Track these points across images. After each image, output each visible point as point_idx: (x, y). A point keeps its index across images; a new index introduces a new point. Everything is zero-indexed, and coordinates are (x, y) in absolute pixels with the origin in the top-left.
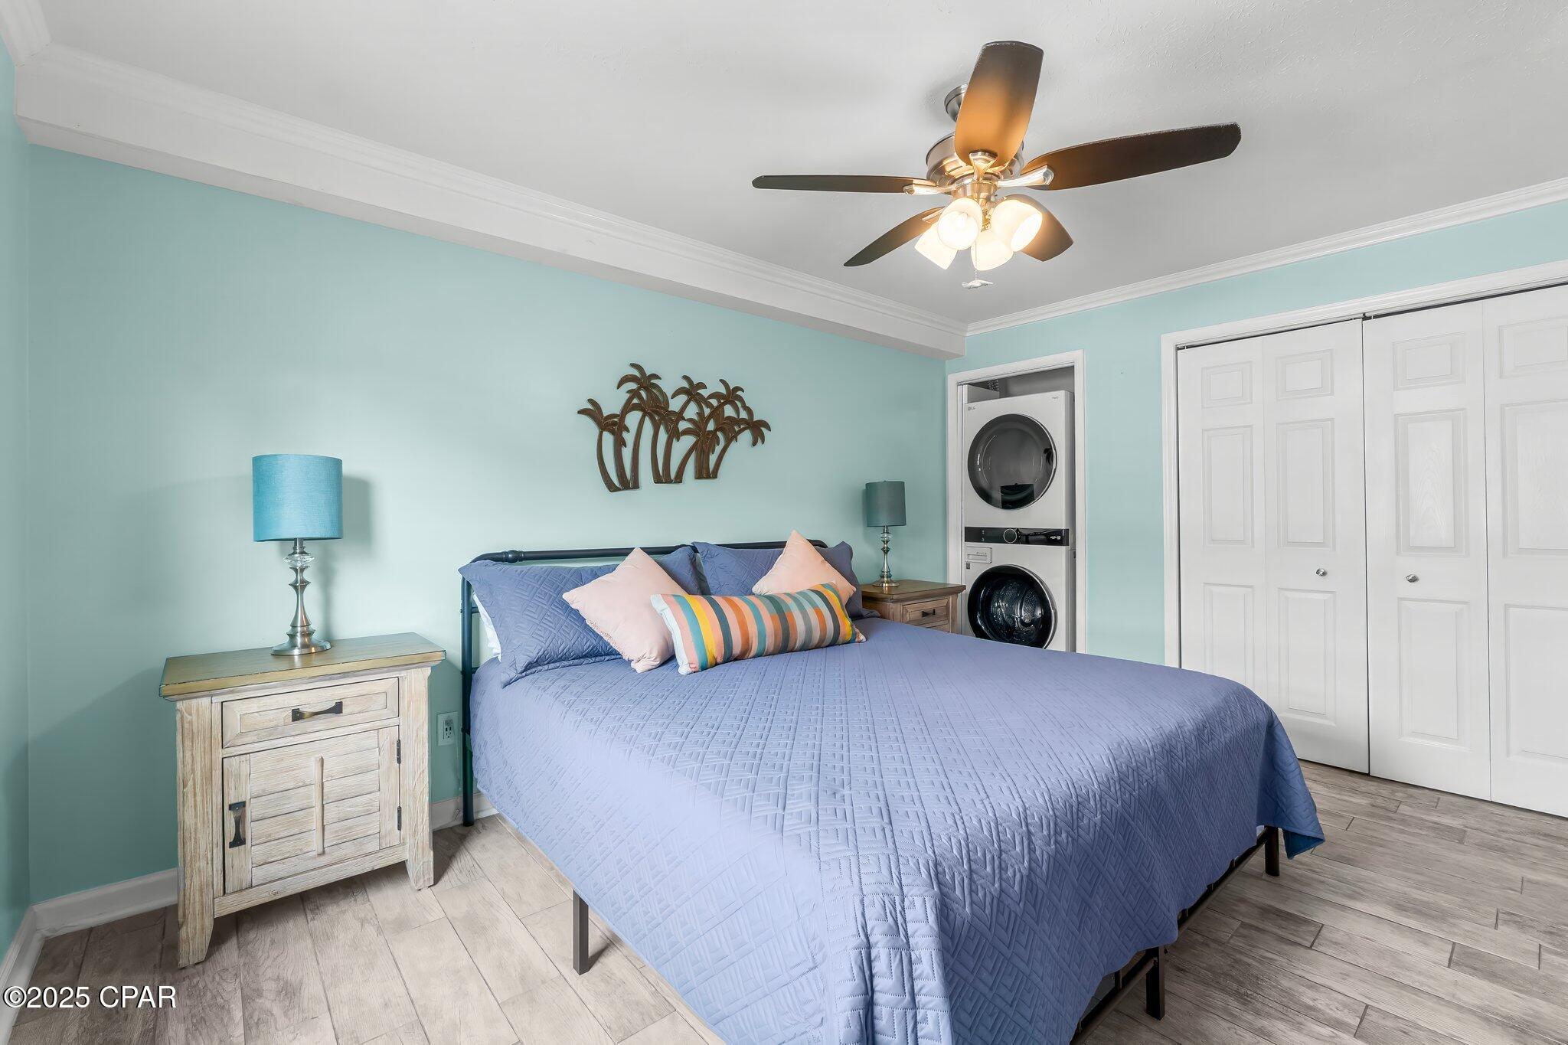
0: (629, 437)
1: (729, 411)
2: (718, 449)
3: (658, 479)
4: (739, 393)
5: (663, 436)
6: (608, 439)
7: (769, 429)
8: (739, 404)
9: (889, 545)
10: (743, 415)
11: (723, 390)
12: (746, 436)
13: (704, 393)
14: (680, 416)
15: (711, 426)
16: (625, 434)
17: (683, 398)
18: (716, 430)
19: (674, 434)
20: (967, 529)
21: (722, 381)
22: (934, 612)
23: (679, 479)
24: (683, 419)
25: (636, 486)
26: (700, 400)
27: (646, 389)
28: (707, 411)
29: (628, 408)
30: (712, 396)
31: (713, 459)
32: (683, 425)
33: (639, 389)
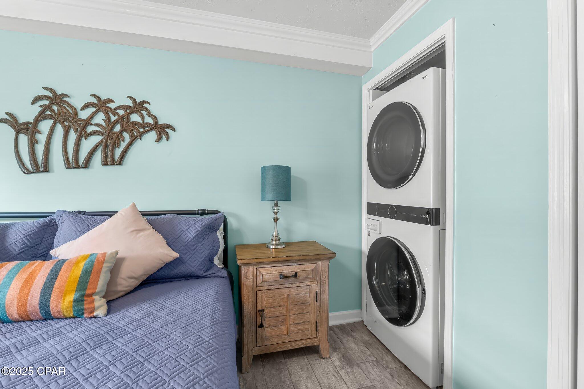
0: (42, 138)
1: (135, 118)
2: (123, 145)
3: (68, 165)
4: (146, 105)
5: (73, 136)
6: (24, 139)
7: (174, 130)
8: (144, 113)
9: (278, 215)
10: (149, 120)
11: (130, 103)
12: (153, 135)
13: (112, 106)
14: (88, 122)
15: (117, 128)
16: (38, 136)
17: (91, 110)
18: (121, 131)
19: (82, 135)
20: (368, 203)
21: (129, 97)
22: (296, 275)
23: (87, 164)
24: (92, 125)
25: (46, 169)
26: (107, 111)
27: (57, 104)
28: (113, 118)
29: (41, 117)
30: (117, 108)
31: (118, 152)
32: (90, 129)
33: (51, 104)
